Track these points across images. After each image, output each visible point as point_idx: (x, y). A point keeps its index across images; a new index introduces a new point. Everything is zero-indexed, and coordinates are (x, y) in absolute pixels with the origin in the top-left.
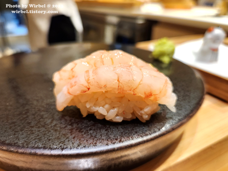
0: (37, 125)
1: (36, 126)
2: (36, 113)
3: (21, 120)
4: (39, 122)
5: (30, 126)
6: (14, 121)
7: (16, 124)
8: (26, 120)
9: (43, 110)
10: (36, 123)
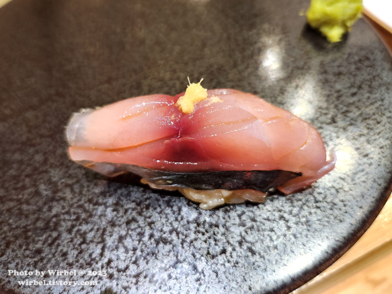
0: (77, 261)
1: (77, 264)
2: (73, 226)
3: (50, 245)
4: (81, 252)
5: (66, 261)
6: (39, 245)
7: (43, 255)
8: (58, 245)
9: (84, 220)
10: (75, 256)
